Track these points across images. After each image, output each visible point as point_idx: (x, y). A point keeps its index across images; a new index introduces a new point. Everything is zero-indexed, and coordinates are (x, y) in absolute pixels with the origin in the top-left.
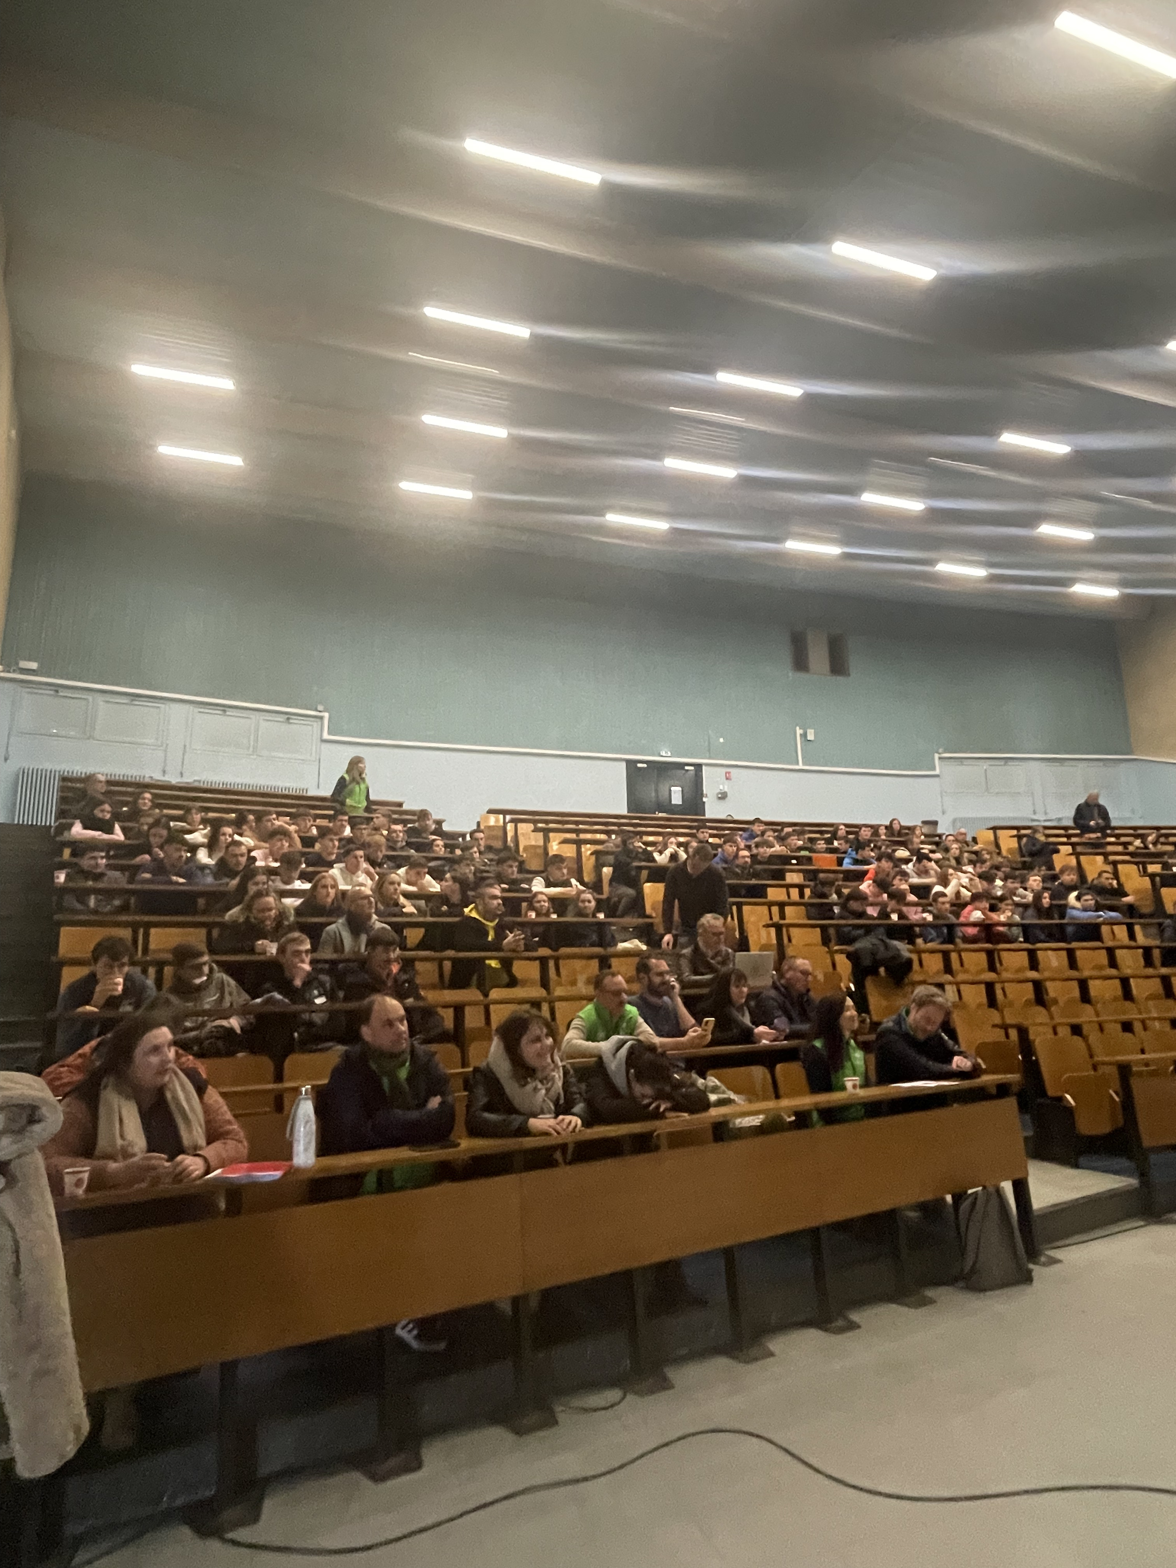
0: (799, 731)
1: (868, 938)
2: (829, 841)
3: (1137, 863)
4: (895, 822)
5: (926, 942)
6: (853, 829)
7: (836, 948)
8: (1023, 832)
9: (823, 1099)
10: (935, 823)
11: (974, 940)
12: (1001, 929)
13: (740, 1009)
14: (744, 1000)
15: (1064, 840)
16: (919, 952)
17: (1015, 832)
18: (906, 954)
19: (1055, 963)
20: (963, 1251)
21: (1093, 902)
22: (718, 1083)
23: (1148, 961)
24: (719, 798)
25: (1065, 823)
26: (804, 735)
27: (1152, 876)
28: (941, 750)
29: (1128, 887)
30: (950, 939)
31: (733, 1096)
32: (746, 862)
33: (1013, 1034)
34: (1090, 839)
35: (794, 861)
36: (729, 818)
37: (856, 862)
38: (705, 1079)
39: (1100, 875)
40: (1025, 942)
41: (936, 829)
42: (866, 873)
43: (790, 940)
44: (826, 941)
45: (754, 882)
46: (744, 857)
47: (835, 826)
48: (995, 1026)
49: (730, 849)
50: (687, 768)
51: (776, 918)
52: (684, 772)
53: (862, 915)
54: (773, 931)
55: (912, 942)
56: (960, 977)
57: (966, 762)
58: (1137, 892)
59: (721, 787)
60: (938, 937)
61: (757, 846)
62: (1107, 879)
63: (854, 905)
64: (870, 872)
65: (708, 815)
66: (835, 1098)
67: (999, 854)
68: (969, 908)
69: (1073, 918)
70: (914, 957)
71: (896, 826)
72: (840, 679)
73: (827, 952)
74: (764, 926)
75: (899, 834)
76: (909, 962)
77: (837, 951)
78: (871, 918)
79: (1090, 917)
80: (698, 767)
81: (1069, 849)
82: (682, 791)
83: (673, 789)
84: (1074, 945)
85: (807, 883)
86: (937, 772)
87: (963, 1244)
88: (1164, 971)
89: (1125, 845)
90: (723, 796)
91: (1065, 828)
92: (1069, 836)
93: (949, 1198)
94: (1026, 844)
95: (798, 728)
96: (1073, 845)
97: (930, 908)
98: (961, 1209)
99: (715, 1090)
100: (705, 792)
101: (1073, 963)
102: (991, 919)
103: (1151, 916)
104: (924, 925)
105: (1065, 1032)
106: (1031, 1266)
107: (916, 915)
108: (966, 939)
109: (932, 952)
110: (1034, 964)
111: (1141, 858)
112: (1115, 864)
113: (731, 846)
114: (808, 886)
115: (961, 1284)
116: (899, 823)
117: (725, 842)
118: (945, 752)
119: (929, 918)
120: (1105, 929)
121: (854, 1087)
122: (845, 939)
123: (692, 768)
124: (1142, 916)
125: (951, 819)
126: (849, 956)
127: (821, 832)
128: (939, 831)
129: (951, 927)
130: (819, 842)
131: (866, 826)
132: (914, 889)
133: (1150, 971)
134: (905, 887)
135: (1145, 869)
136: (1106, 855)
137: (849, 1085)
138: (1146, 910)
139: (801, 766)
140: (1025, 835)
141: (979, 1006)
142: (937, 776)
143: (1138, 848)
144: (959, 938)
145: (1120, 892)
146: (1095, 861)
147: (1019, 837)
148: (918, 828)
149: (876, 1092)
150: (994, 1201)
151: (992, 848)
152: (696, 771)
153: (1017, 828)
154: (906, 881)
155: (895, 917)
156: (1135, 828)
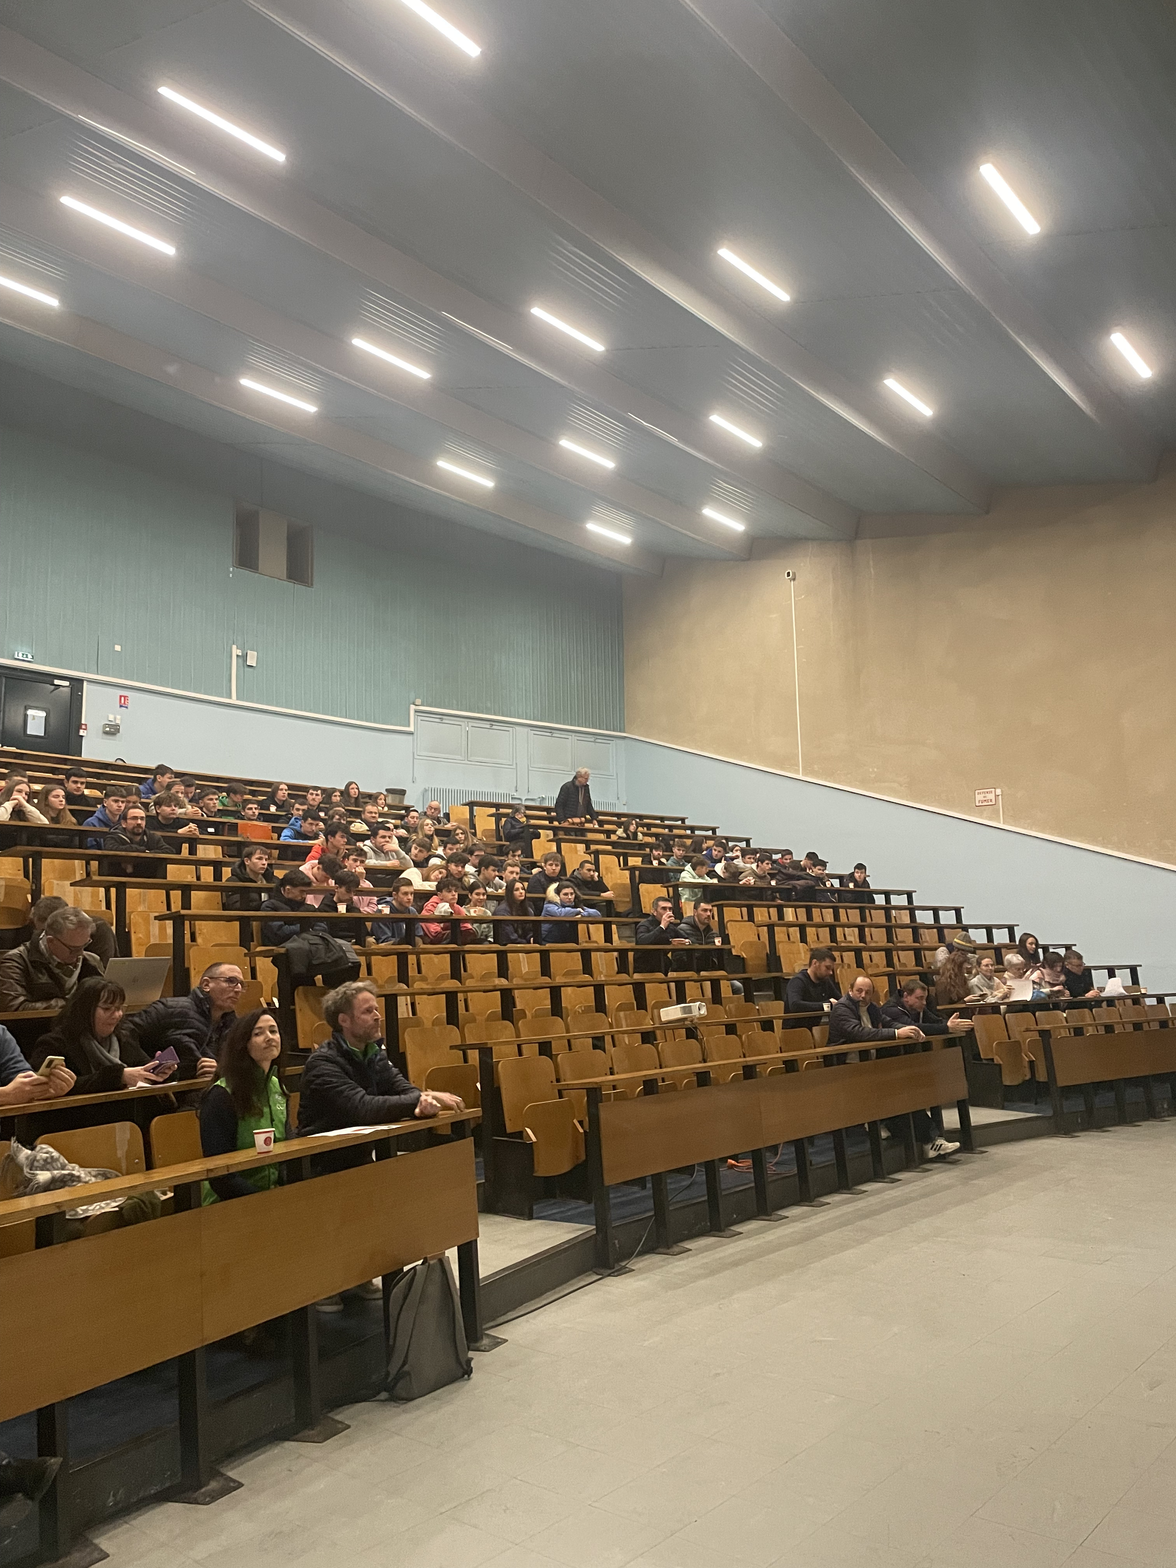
0: (236, 651)
1: (305, 935)
2: (263, 805)
3: (618, 855)
4: (353, 786)
5: (378, 940)
6: (298, 792)
7: (259, 949)
8: (502, 811)
9: (221, 1162)
10: (403, 792)
11: (437, 939)
12: (469, 926)
13: (106, 1042)
14: (113, 1029)
15: (546, 823)
16: (368, 955)
17: (493, 810)
18: (352, 956)
19: (525, 969)
20: (390, 1351)
21: (572, 897)
22: (56, 1154)
23: (623, 968)
24: (106, 733)
25: (546, 804)
26: (244, 657)
27: (632, 870)
28: (418, 701)
29: (608, 881)
30: (409, 938)
31: (78, 1171)
32: (139, 825)
33: (474, 1056)
34: (573, 824)
35: (211, 830)
36: (120, 763)
37: (299, 835)
38: (32, 1149)
39: (582, 865)
40: (494, 943)
41: (402, 801)
42: (310, 848)
43: (193, 938)
44: (245, 939)
45: (148, 854)
46: (136, 818)
47: (273, 787)
48: (452, 1047)
49: (115, 806)
50: (57, 682)
51: (176, 905)
52: (53, 687)
53: (300, 904)
54: (169, 924)
55: (361, 942)
56: (418, 985)
57: (447, 720)
58: (615, 887)
59: (111, 717)
60: (393, 936)
61: (158, 803)
62: (589, 870)
63: (290, 892)
64: (314, 849)
65: (86, 756)
66: (238, 1159)
67: (475, 834)
68: (434, 899)
69: (549, 914)
70: (362, 960)
71: (353, 792)
72: (299, 588)
73: (246, 955)
74: (156, 918)
75: (357, 802)
76: (358, 965)
77: (260, 954)
78: (311, 908)
79: (566, 915)
80: (77, 684)
81: (550, 833)
82: (46, 718)
83: (30, 712)
84: (548, 946)
85: (227, 859)
86: (411, 729)
87: (391, 1343)
88: (637, 976)
89: (609, 833)
90: (112, 731)
91: (548, 810)
92: (551, 820)
93: (378, 1281)
94: (504, 827)
95: (234, 647)
96: (555, 830)
97: (388, 899)
98: (392, 1295)
99: (47, 1164)
100: (83, 722)
101: (546, 970)
102: (459, 913)
103: (627, 915)
104: (378, 919)
105: (532, 1051)
106: (471, 1354)
107: (369, 906)
108: (426, 939)
109: (386, 954)
110: (503, 971)
111: (623, 850)
112: (597, 853)
113: (116, 801)
114: (227, 864)
115: (384, 1395)
116: (358, 789)
117: (107, 796)
118: (422, 705)
119: (387, 910)
120: (581, 927)
121: (267, 1141)
122: (271, 937)
123: (67, 683)
124: (618, 915)
125: (421, 789)
126: (277, 960)
127: (253, 793)
128: (406, 803)
129: (412, 923)
130: (250, 806)
131: (316, 788)
132: (371, 873)
133: (624, 977)
134: (361, 869)
135: (626, 862)
136: (588, 843)
137: (260, 1139)
138: (621, 909)
139: (234, 701)
140: (505, 815)
141: (436, 1022)
142: (411, 733)
143: (620, 838)
144: (420, 936)
145: (600, 886)
146: (576, 851)
147: (498, 817)
148: (382, 796)
149: (296, 1146)
150: (437, 1276)
151: (467, 827)
152: (72, 687)
153: (497, 806)
154: (362, 862)
155: (342, 908)
156: (619, 815)
